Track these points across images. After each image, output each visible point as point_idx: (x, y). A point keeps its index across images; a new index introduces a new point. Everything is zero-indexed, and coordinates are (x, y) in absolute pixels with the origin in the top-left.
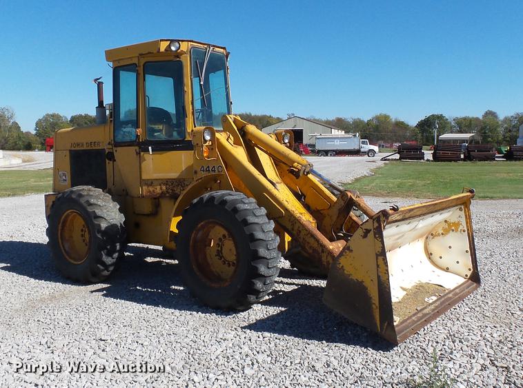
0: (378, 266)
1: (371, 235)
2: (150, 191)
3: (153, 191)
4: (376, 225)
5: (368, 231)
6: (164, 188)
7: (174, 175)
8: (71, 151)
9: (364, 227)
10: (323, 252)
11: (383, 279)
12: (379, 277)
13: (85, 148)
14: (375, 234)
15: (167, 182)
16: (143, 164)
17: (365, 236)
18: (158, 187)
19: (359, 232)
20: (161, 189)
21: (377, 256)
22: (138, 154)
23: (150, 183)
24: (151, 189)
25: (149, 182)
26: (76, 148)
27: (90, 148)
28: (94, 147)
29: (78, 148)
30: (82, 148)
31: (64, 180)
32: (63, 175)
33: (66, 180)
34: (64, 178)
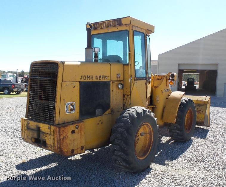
8: (80, 83)
13: (94, 80)
22: (146, 84)
26: (86, 80)
27: (98, 80)
28: (102, 80)
29: (88, 80)
30: (92, 80)
31: (71, 110)
32: (71, 104)
33: (74, 110)
34: (71, 107)
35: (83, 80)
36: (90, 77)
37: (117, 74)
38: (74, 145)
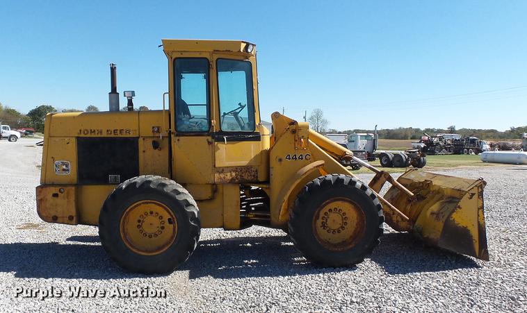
0: (478, 215)
1: (475, 197)
2: (221, 178)
3: (224, 178)
4: (480, 190)
5: (473, 194)
6: (234, 174)
7: (244, 163)
8: (78, 138)
9: (471, 192)
10: (394, 214)
11: (481, 223)
12: (479, 222)
13: (105, 135)
14: (479, 196)
15: (236, 169)
16: (217, 154)
17: (471, 198)
18: (229, 174)
19: (468, 195)
20: (231, 175)
21: (479, 209)
22: (210, 143)
23: (222, 170)
24: (222, 176)
25: (220, 170)
26: (89, 135)
27: (112, 135)
28: (120, 136)
29: (93, 135)
30: (99, 136)
31: (64, 170)
32: (63, 164)
33: (68, 170)
34: (64, 167)
35: (82, 135)
36: (96, 132)
37: (153, 128)
38: (57, 211)
